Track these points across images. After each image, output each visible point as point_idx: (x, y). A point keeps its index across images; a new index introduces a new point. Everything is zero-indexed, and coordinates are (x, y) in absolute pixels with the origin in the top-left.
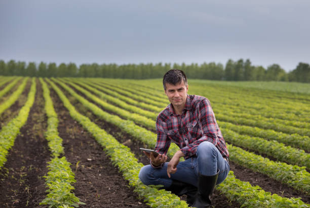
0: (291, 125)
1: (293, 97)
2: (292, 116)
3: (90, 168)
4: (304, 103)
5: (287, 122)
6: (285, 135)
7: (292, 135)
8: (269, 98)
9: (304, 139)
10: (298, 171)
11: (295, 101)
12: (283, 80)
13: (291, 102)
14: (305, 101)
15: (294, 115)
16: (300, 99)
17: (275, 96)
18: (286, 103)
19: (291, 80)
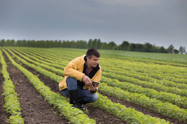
0: (111, 69)
1: (117, 57)
2: (113, 65)
3: (21, 85)
4: (122, 60)
5: (109, 68)
6: (106, 73)
7: (109, 73)
8: (106, 57)
9: (112, 75)
10: (104, 85)
11: (118, 59)
12: (116, 49)
13: (116, 60)
14: (122, 59)
15: (114, 65)
16: (120, 58)
17: (109, 57)
18: (113, 60)
19: (119, 49)
